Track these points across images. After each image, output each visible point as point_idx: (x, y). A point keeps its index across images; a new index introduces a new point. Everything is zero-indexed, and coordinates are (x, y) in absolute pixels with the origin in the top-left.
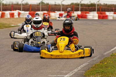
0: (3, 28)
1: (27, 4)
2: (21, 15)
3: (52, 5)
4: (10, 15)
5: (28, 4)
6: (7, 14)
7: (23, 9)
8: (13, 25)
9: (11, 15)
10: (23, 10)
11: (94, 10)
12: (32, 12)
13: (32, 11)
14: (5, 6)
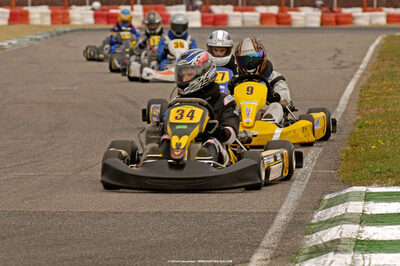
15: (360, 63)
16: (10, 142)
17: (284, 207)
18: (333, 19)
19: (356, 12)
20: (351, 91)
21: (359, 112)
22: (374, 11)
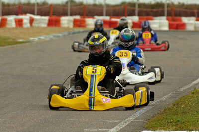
0: (3, 46)
1: (44, 4)
2: (35, 22)
3: (89, 5)
4: (16, 22)
5: (47, 4)
6: (11, 21)
7: (38, 12)
8: (21, 40)
9: (18, 23)
10: (38, 14)
11: (162, 14)
12: (54, 18)
13: (53, 15)
14: (6, 8)
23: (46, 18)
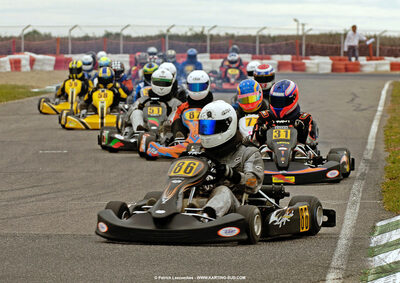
2: (36, 63)
4: (11, 63)
9: (13, 65)
15: (378, 105)
16: (84, 174)
17: (343, 232)
18: (343, 67)
19: (362, 60)
20: (376, 130)
21: (388, 149)
22: (377, 60)
23: (53, 58)
